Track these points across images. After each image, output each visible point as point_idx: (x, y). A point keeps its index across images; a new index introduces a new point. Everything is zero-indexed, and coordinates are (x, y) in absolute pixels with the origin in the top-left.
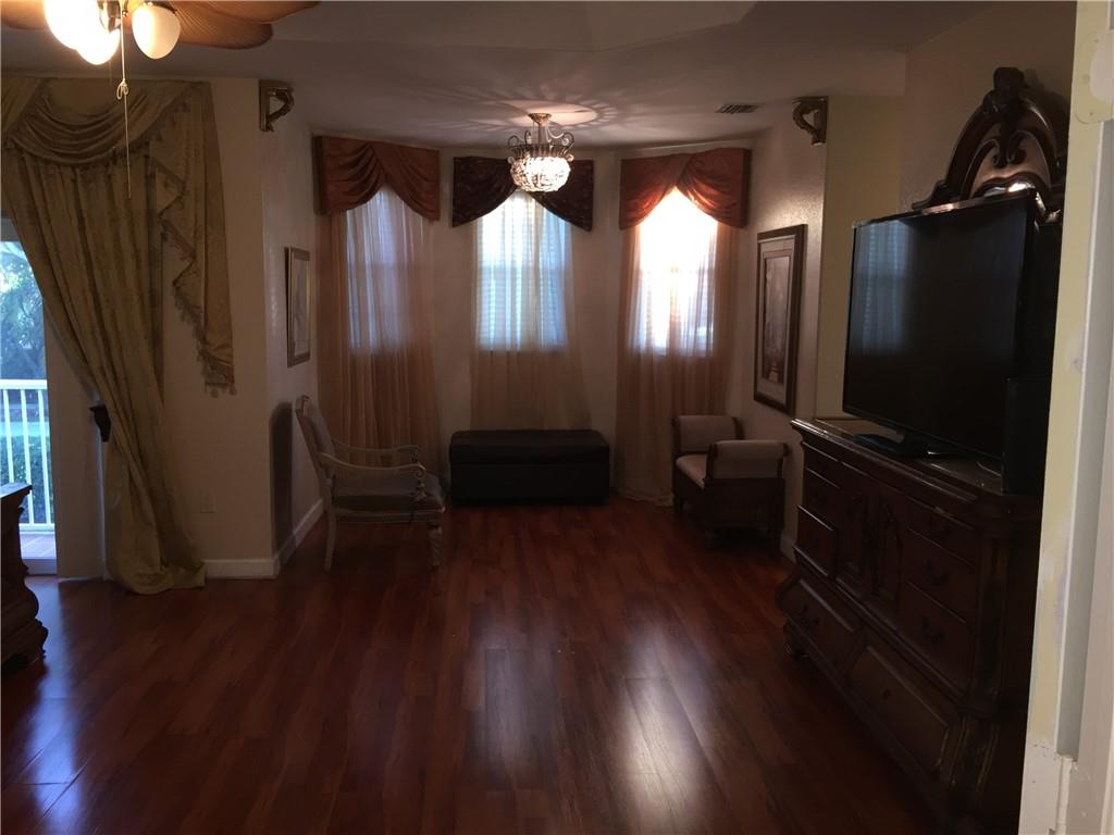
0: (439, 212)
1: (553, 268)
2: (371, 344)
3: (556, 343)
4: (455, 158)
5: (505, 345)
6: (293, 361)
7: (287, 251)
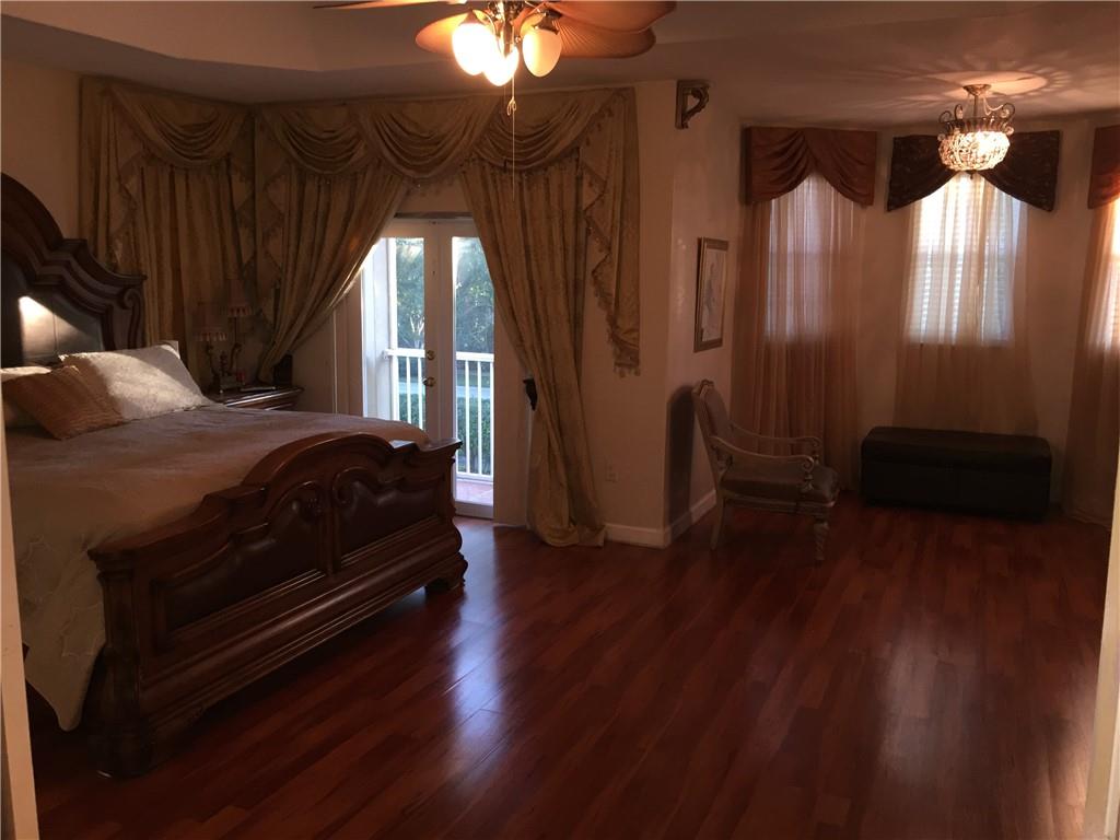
0: (873, 197)
1: (1002, 253)
2: (788, 333)
3: (999, 338)
4: (895, 139)
5: (937, 338)
6: (700, 345)
7: (700, 241)
